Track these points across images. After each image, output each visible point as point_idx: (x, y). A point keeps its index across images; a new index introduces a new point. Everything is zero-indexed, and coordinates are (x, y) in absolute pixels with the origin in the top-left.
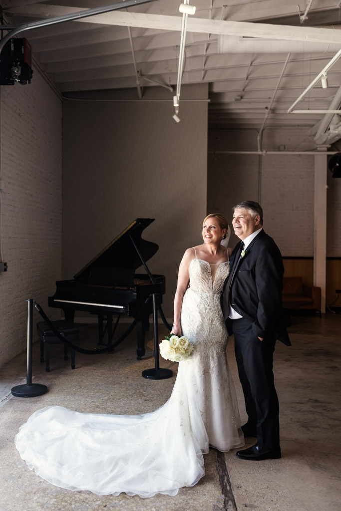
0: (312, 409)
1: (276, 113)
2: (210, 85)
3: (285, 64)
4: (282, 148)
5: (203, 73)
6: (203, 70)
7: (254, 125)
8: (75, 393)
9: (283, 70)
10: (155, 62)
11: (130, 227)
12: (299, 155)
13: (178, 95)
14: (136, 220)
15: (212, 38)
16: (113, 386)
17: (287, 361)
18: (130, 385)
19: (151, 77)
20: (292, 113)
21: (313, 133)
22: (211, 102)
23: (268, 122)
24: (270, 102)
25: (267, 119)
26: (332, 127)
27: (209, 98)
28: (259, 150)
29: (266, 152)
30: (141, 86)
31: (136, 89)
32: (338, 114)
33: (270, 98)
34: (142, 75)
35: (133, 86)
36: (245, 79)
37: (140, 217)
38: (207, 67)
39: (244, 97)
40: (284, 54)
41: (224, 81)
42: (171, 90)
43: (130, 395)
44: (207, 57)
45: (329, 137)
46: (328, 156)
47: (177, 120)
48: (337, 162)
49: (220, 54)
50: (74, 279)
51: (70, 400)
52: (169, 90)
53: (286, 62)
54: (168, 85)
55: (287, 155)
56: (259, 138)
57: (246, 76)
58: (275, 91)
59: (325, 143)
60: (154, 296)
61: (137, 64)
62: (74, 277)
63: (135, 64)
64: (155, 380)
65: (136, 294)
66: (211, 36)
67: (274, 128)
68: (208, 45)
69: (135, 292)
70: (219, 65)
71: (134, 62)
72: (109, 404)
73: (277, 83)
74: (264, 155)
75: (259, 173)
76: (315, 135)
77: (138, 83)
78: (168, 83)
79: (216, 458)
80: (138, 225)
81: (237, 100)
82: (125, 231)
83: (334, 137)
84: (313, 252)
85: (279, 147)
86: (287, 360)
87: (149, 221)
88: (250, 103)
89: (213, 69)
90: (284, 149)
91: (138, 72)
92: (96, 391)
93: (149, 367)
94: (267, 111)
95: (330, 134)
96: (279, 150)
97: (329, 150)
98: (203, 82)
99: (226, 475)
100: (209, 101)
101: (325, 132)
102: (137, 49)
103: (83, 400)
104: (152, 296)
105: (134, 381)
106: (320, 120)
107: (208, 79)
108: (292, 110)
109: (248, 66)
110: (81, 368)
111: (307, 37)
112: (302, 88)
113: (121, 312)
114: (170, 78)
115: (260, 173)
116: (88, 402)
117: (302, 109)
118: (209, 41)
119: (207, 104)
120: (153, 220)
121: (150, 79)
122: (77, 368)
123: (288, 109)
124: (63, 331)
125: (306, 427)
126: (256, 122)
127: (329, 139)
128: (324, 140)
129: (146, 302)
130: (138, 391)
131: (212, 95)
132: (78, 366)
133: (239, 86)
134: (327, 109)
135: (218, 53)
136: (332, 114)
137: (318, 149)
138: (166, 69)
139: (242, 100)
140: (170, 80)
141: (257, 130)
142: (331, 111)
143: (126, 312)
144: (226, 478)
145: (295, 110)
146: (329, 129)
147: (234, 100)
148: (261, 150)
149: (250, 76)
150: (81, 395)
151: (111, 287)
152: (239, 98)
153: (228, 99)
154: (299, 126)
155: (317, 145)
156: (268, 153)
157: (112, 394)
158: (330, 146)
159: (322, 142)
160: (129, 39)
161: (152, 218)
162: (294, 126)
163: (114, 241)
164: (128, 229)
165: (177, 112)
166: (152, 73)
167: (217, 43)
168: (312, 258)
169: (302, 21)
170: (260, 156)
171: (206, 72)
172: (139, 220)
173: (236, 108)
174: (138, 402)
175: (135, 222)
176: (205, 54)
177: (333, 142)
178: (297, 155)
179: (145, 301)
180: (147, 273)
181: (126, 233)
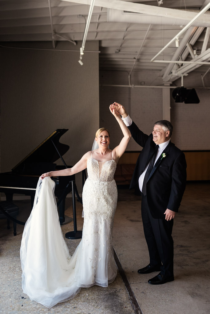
0: (181, 252)
1: (140, 62)
2: (100, 42)
3: (148, 31)
4: (143, 83)
5: (95, 34)
6: (96, 32)
9: (146, 35)
10: (65, 25)
11: (52, 135)
13: (83, 47)
14: (57, 131)
15: (103, 11)
19: (62, 34)
20: (153, 62)
21: (161, 75)
22: (101, 53)
23: (135, 67)
24: (137, 55)
25: (135, 65)
26: (174, 72)
27: (99, 50)
28: (130, 85)
29: (134, 85)
30: (55, 40)
31: (51, 42)
32: (177, 63)
33: (136, 52)
34: (55, 33)
35: (50, 40)
36: (122, 39)
37: (58, 129)
38: (99, 30)
39: (121, 51)
40: (147, 25)
41: (109, 40)
42: (75, 44)
44: (99, 24)
45: (172, 77)
46: (171, 89)
47: (81, 64)
48: (177, 93)
49: (109, 22)
50: (11, 171)
51: (17, 261)
52: (74, 44)
53: (148, 30)
54: (73, 41)
55: (146, 88)
56: (129, 77)
57: (123, 38)
58: (141, 48)
59: (169, 81)
60: (72, 182)
61: (53, 25)
62: (12, 170)
63: (52, 26)
64: (75, 240)
65: (58, 181)
66: (102, 10)
67: (138, 71)
68: (100, 16)
69: (57, 179)
70: (106, 29)
71: (51, 24)
73: (142, 43)
74: (133, 87)
75: (129, 99)
76: (162, 76)
77: (53, 38)
78: (73, 39)
79: (129, 296)
80: (58, 133)
81: (116, 52)
82: (49, 138)
83: (174, 78)
85: (141, 83)
87: (64, 131)
88: (124, 54)
89: (103, 32)
90: (144, 84)
91: (53, 30)
93: (69, 230)
94: (135, 60)
95: (172, 76)
96: (141, 85)
97: (171, 85)
98: (96, 40)
99: (139, 309)
100: (100, 52)
101: (169, 74)
102: (53, 15)
104: (71, 182)
106: (165, 67)
107: (98, 38)
108: (154, 60)
109: (124, 31)
111: (166, 14)
112: (161, 47)
114: (74, 36)
117: (160, 60)
118: (101, 13)
119: (98, 54)
120: (67, 130)
121: (61, 36)
122: (18, 234)
123: (151, 60)
124: (8, 209)
125: (181, 266)
126: (127, 67)
127: (171, 79)
128: (169, 79)
129: (67, 187)
131: (101, 48)
133: (118, 44)
134: (170, 60)
135: (108, 21)
136: (173, 63)
137: (165, 85)
138: (72, 30)
139: (120, 53)
140: (74, 38)
141: (128, 72)
142: (173, 62)
144: (139, 312)
145: (156, 60)
146: (171, 73)
147: (114, 52)
148: (131, 85)
149: (126, 38)
152: (118, 51)
153: (111, 51)
154: (152, 70)
155: (164, 82)
156: (135, 86)
158: (172, 83)
159: (167, 80)
160: (49, 8)
161: (66, 129)
162: (150, 70)
163: (41, 145)
164: (51, 136)
165: (81, 58)
166: (62, 32)
167: (106, 15)
169: (160, 4)
170: (130, 88)
171: (97, 33)
172: (58, 130)
173: (116, 57)
175: (56, 132)
176: (98, 21)
177: (174, 80)
178: (152, 88)
181: (49, 139)
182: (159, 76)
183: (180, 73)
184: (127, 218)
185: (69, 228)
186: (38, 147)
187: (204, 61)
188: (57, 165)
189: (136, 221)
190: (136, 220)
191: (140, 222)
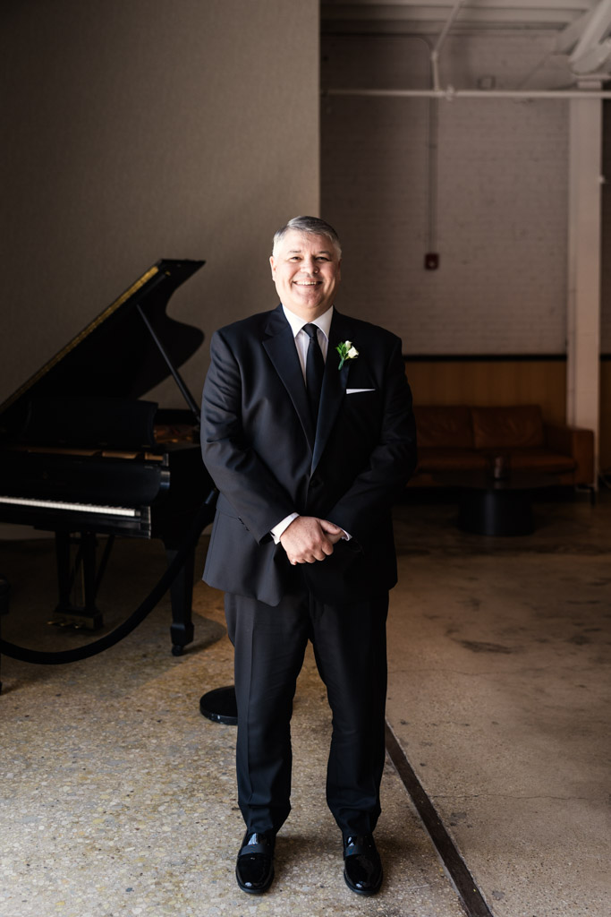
4: (487, 82)
7: (418, 22)
8: (14, 791)
11: (139, 284)
12: (531, 100)
14: (158, 265)
16: (124, 755)
17: (580, 643)
18: (175, 749)
21: (566, 45)
25: (459, 6)
28: (437, 88)
29: (455, 90)
37: (166, 257)
43: (183, 792)
46: (606, 102)
55: (501, 100)
56: (434, 57)
59: (600, 69)
65: (168, 473)
67: (467, 31)
69: (165, 469)
72: (127, 831)
74: (449, 99)
76: (570, 51)
80: (163, 277)
82: (127, 295)
84: (566, 343)
85: (480, 79)
86: (579, 640)
87: (192, 266)
90: (493, 86)
92: (77, 776)
96: (483, 89)
97: (607, 86)
103: (43, 817)
105: (180, 732)
106: (584, 11)
110: (20, 691)
113: (129, 526)
115: (432, 146)
116: (60, 826)
120: (201, 264)
126: (426, 15)
128: (601, 61)
129: (207, 502)
130: (203, 773)
132: (10, 684)
137: (581, 84)
141: (428, 39)
143: (144, 527)
148: (443, 87)
150: (33, 798)
151: (90, 453)
154: (528, 26)
155: (577, 74)
156: (460, 93)
157: (127, 788)
159: (594, 65)
161: (197, 260)
163: (94, 325)
164: (134, 290)
168: (562, 358)
170: (433, 103)
172: (165, 265)
174: (214, 818)
175: (154, 270)
179: (206, 498)
180: (187, 407)
181: (129, 301)
182: (555, 53)
184: (450, 632)
185: (210, 670)
186: (84, 335)
188: (160, 407)
189: (490, 650)
190: (489, 644)
191: (508, 653)
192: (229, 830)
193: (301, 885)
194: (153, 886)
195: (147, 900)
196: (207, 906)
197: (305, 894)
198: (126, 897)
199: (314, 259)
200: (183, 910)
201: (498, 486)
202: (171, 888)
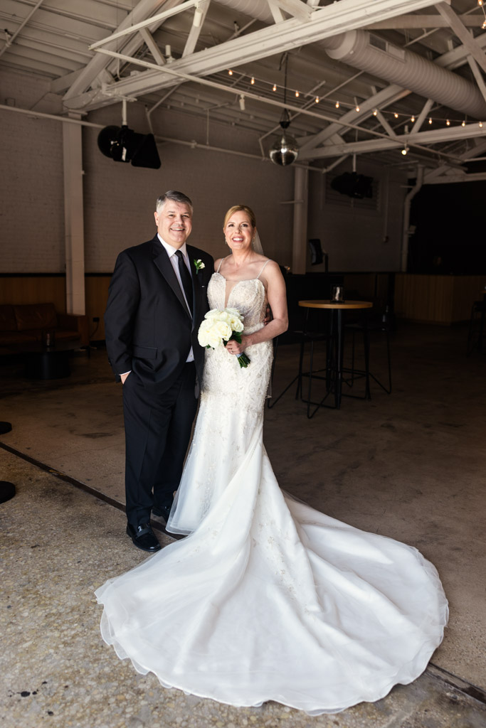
1: (15, 44)
4: (11, 102)
24: (15, 23)
33: (15, 16)
45: (93, 100)
46: (85, 128)
48: (112, 140)
59: (82, 108)
76: (63, 94)
84: (66, 267)
90: (14, 105)
94: (8, 37)
95: (95, 96)
96: (8, 105)
97: (84, 118)
101: (83, 92)
127: (92, 103)
128: (85, 103)
137: (70, 114)
146: (91, 89)
154: (34, 73)
155: (69, 108)
158: (86, 114)
159: (79, 105)
168: (63, 275)
177: (94, 108)
182: (50, 92)
183: (121, 93)
187: (192, 74)
189: (101, 436)
191: (111, 435)
192: (40, 558)
193: (106, 567)
194: (22, 600)
195: (26, 607)
196: (64, 596)
197: (112, 570)
198: (11, 611)
199: (182, 217)
200: (53, 603)
201: (48, 350)
202: (34, 596)
